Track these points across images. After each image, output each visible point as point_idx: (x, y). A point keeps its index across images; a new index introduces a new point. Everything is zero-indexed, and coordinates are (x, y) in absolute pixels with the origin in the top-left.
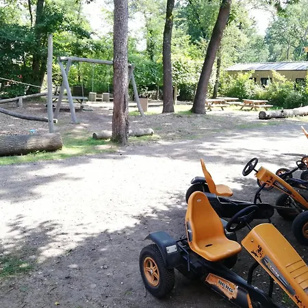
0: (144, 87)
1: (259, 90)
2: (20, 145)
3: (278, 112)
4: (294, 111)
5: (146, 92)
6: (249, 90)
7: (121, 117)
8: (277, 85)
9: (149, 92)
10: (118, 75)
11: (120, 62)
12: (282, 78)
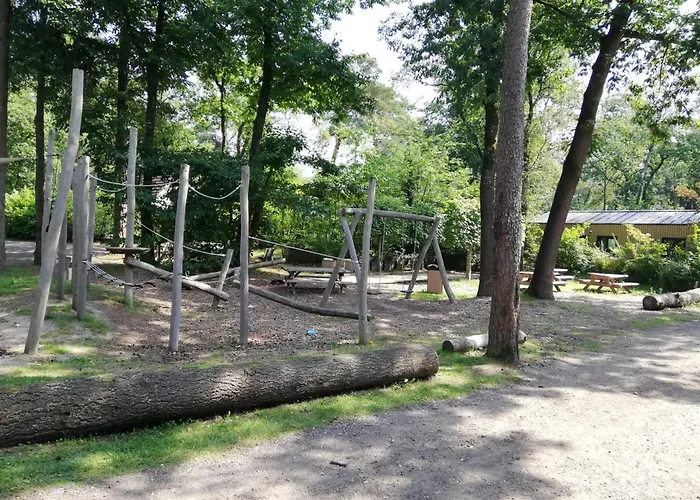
0: (398, 249)
1: (600, 256)
2: (385, 370)
3: (670, 297)
4: (693, 295)
5: (402, 256)
6: (582, 256)
7: (511, 315)
8: (633, 247)
9: (407, 257)
10: (508, 245)
11: (511, 222)
12: (646, 238)
